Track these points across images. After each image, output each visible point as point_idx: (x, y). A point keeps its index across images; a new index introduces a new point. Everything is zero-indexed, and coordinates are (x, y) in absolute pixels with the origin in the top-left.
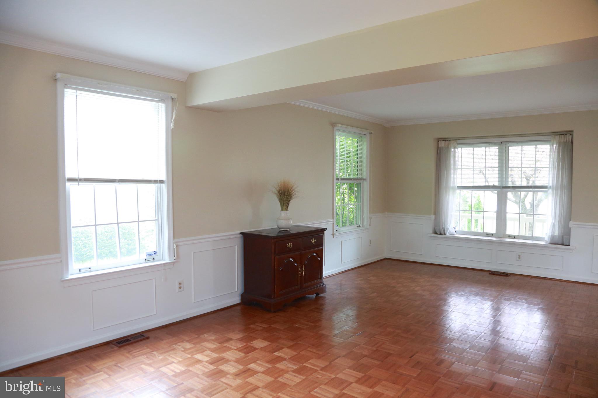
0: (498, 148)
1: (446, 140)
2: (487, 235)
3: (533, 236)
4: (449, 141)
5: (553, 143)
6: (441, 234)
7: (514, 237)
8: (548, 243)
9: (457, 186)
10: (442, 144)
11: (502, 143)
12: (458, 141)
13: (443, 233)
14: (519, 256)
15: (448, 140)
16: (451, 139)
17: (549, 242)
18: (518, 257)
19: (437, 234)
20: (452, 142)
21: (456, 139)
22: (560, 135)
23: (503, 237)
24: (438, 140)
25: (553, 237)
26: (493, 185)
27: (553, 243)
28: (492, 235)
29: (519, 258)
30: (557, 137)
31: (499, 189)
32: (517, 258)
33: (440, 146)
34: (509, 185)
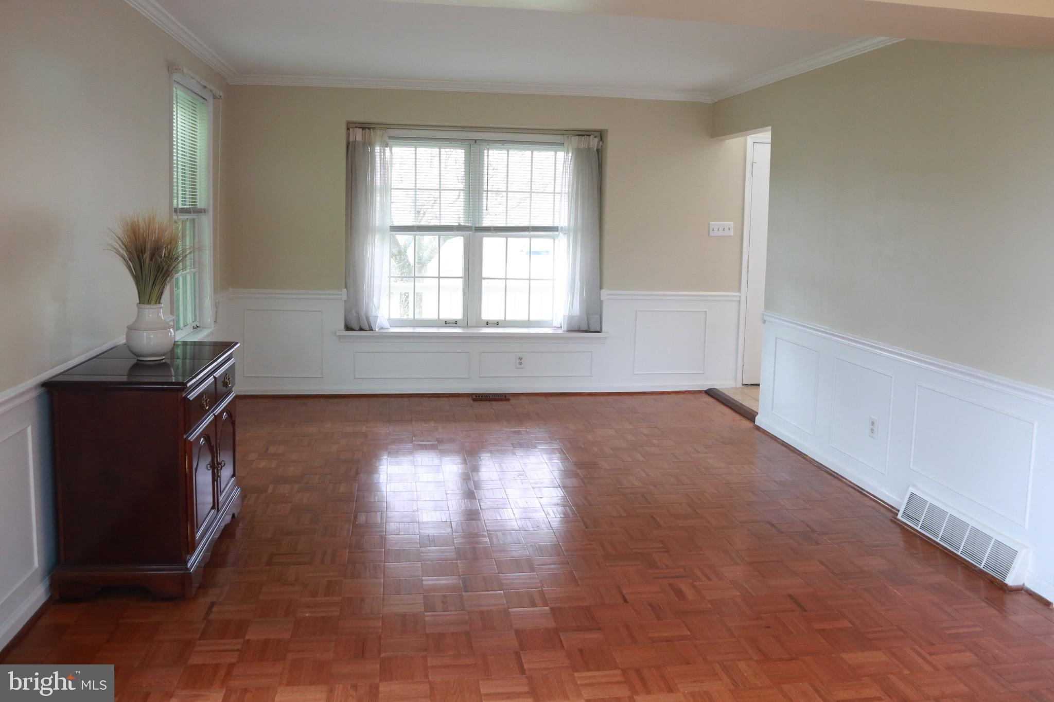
0: (463, 151)
1: (365, 127)
2: (447, 323)
3: (529, 320)
4: (371, 130)
5: (568, 148)
6: (361, 329)
7: (497, 324)
8: (564, 331)
9: (390, 227)
10: (358, 135)
11: (476, 142)
12: (390, 131)
13: (366, 326)
14: (520, 359)
15: (369, 129)
16: (377, 126)
17: (565, 328)
18: (519, 361)
19: (352, 329)
20: (379, 132)
21: (385, 126)
22: (579, 135)
23: (478, 326)
24: (350, 126)
25: (570, 319)
26: (457, 224)
27: (573, 329)
28: (455, 323)
29: (521, 363)
30: (575, 140)
31: (467, 233)
32: (517, 364)
33: (351, 139)
34: (484, 225)
